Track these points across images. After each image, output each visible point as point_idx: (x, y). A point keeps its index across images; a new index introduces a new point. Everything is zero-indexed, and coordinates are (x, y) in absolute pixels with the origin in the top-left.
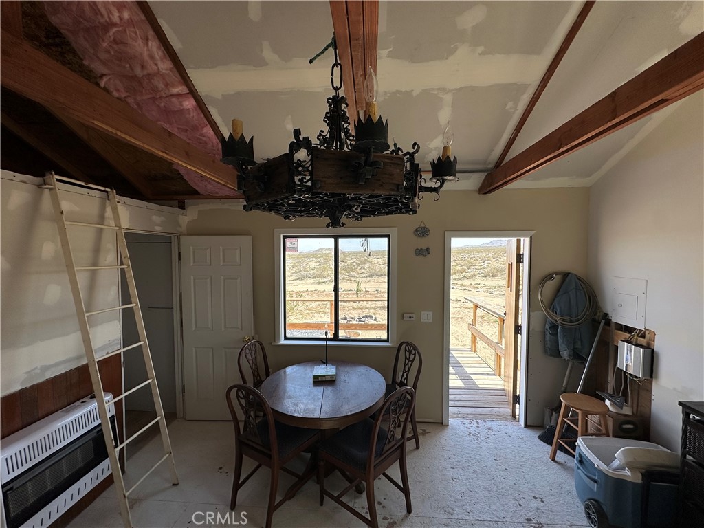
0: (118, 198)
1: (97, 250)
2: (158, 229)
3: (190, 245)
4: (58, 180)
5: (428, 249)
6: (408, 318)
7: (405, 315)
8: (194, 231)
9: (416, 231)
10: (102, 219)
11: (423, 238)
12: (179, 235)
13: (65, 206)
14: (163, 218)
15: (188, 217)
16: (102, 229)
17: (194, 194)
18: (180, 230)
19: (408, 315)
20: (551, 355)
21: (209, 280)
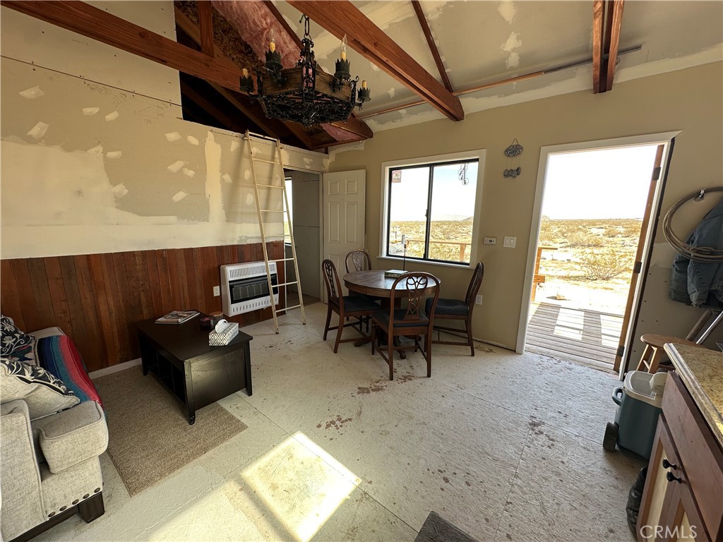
0: (281, 145)
1: (270, 178)
2: (308, 167)
3: (329, 179)
4: (250, 135)
5: (518, 170)
6: (488, 242)
7: (485, 239)
8: (333, 170)
9: (506, 151)
10: (273, 158)
11: (514, 158)
12: (323, 173)
13: (254, 150)
14: (311, 160)
15: (328, 160)
16: (273, 164)
17: (333, 142)
18: (324, 169)
19: (489, 239)
20: (675, 299)
21: (338, 206)
